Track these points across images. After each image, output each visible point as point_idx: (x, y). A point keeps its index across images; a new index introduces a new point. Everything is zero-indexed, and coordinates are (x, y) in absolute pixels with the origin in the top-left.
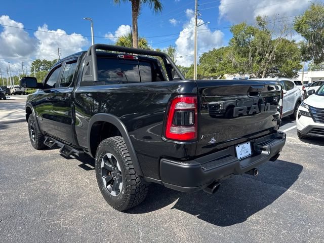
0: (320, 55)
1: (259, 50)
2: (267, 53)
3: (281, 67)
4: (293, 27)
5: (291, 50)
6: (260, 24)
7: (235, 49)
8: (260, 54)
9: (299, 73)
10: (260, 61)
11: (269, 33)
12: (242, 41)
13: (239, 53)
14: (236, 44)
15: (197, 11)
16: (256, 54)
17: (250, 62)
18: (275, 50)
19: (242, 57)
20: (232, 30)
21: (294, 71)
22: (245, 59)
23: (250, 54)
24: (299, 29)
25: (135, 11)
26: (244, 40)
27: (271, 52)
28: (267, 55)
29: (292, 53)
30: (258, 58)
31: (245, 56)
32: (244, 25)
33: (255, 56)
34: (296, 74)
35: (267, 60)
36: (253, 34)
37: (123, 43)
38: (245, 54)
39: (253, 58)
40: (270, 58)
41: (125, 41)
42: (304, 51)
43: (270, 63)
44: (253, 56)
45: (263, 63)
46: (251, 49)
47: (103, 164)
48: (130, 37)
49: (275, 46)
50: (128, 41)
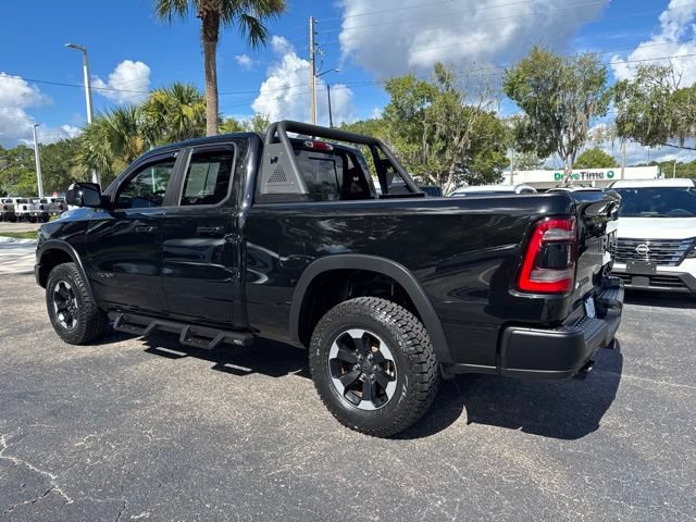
0: (548, 141)
1: (441, 129)
2: (455, 135)
3: (473, 163)
4: (502, 88)
5: (498, 132)
6: (442, 80)
7: (396, 125)
8: (442, 137)
9: (506, 173)
10: (442, 152)
11: (457, 96)
12: (408, 111)
13: (403, 135)
14: (398, 117)
15: (315, 44)
16: (436, 137)
17: (426, 153)
18: (470, 129)
19: (409, 143)
20: (388, 89)
21: (496, 170)
22: (416, 147)
23: (425, 137)
24: (512, 91)
25: (211, 40)
26: (412, 109)
27: (462, 134)
28: (456, 139)
29: (500, 136)
30: (440, 145)
31: (414, 141)
32: (411, 78)
33: (433, 140)
34: (499, 175)
35: (456, 149)
36: (430, 99)
37: (162, 105)
38: (415, 137)
39: (431, 144)
40: (461, 145)
41: (166, 102)
42: (521, 134)
43: (460, 155)
44: (430, 141)
45: (448, 156)
46: (427, 126)
47: (334, 352)
48: (179, 91)
49: (471, 123)
50: (174, 101)
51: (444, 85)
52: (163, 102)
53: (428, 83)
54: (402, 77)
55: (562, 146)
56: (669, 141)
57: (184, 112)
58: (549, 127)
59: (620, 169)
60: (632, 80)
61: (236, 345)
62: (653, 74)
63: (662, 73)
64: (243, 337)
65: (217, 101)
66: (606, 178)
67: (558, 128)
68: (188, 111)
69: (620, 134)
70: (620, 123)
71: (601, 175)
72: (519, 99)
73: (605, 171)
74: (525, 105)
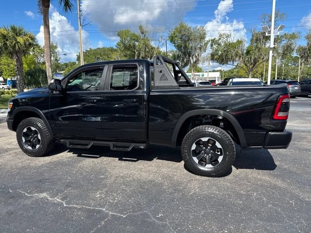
0: (185, 62)
1: (143, 55)
2: (148, 57)
6: (142, 33)
7: (122, 51)
8: (143, 58)
11: (149, 40)
13: (126, 56)
15: (80, 11)
23: (136, 57)
36: (137, 41)
46: (137, 53)
47: (194, 147)
48: (14, 29)
49: (155, 53)
50: (11, 34)
51: (143, 35)
52: (6, 34)
53: (136, 34)
54: (124, 30)
55: (191, 63)
56: (229, 63)
57: (18, 40)
58: (185, 55)
59: (207, 73)
60: (217, 38)
61: (141, 148)
62: (224, 37)
63: (228, 36)
64: (144, 145)
65: (50, 37)
66: (201, 76)
67: (189, 56)
68: (20, 39)
69: (212, 60)
70: (213, 55)
71: (199, 75)
72: (174, 43)
73: (201, 74)
74: (178, 46)
